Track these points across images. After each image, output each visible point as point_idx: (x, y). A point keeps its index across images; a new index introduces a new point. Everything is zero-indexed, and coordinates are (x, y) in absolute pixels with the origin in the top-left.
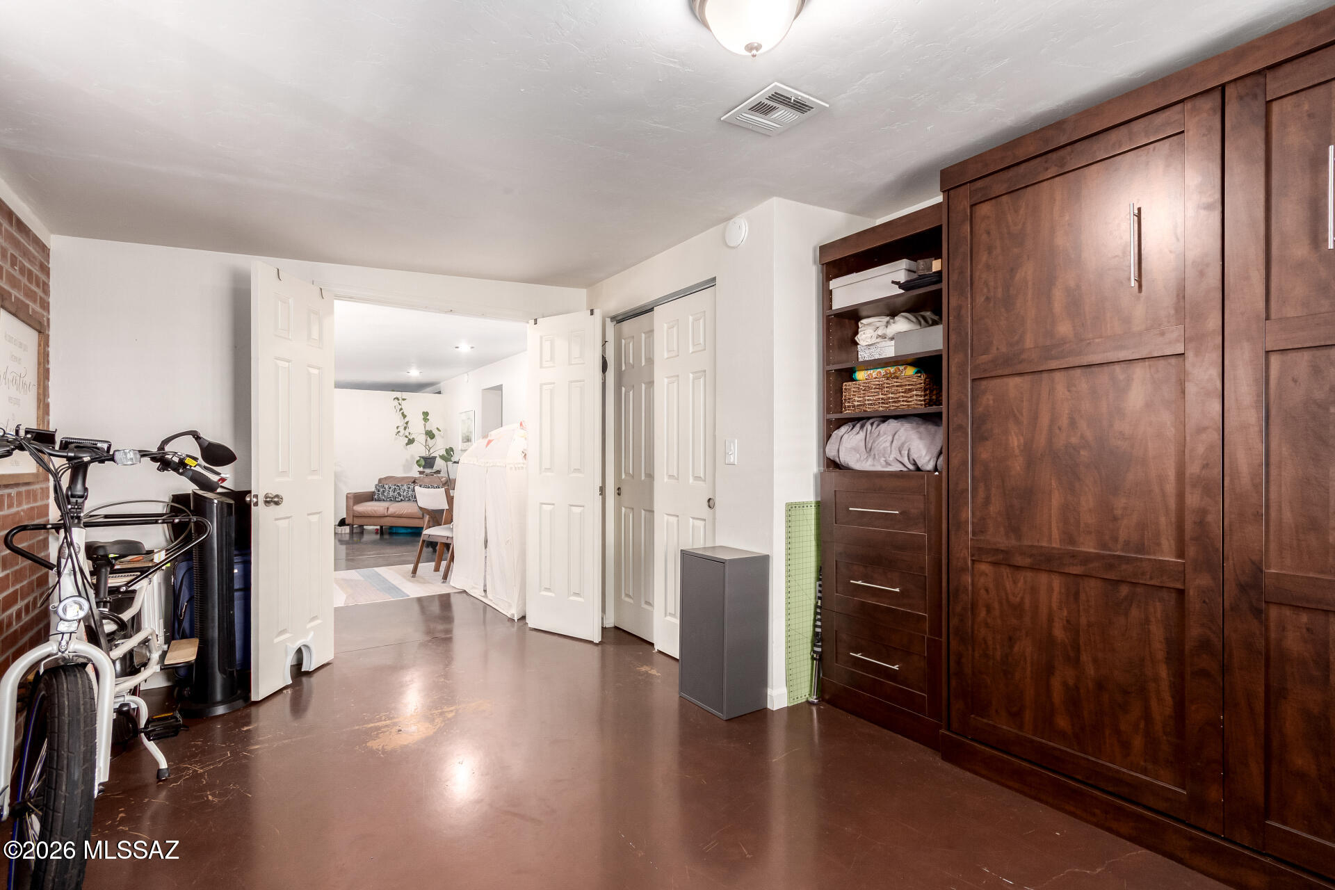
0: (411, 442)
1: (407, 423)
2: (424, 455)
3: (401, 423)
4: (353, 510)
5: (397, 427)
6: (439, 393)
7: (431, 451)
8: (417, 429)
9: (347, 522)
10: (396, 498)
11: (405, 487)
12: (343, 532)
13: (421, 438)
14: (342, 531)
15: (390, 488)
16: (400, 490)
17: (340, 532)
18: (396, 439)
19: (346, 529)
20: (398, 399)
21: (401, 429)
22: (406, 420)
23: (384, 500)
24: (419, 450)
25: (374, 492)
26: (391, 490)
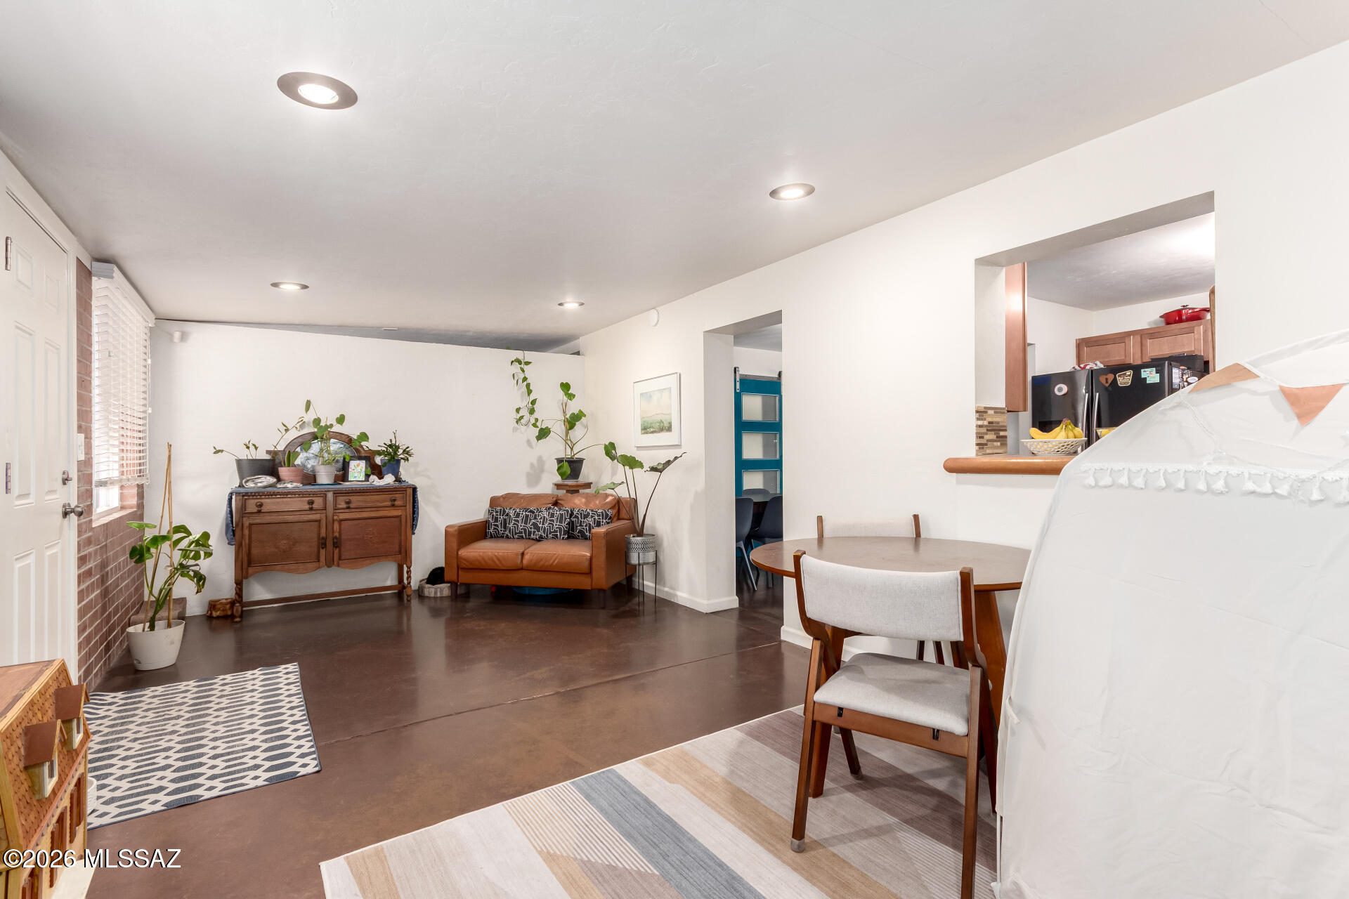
0: (544, 433)
1: (533, 402)
2: (562, 455)
3: (524, 403)
4: (458, 557)
5: (518, 410)
6: (578, 353)
7: (575, 450)
8: (550, 413)
9: (447, 576)
10: (530, 533)
11: (545, 514)
12: (439, 595)
13: (558, 428)
14: (436, 593)
15: (518, 515)
16: (535, 518)
17: (432, 595)
18: (515, 430)
19: (444, 589)
20: (519, 362)
21: (524, 412)
22: (532, 397)
23: (507, 537)
24: (554, 448)
25: (487, 522)
26: (520, 519)
